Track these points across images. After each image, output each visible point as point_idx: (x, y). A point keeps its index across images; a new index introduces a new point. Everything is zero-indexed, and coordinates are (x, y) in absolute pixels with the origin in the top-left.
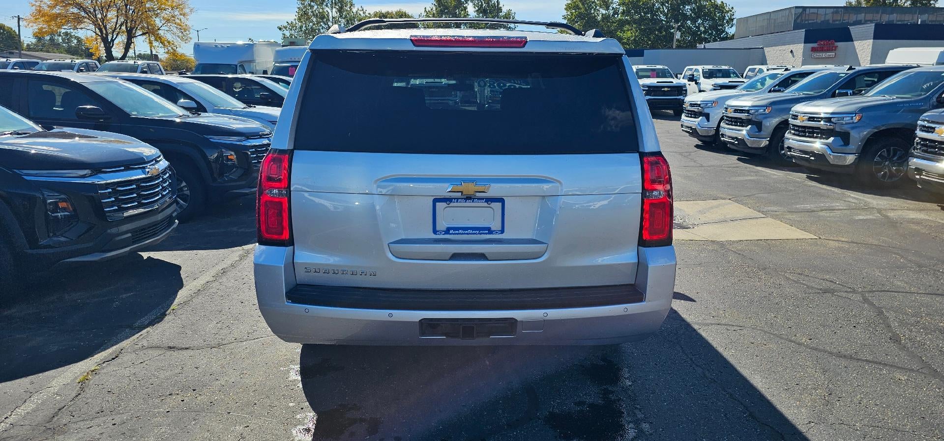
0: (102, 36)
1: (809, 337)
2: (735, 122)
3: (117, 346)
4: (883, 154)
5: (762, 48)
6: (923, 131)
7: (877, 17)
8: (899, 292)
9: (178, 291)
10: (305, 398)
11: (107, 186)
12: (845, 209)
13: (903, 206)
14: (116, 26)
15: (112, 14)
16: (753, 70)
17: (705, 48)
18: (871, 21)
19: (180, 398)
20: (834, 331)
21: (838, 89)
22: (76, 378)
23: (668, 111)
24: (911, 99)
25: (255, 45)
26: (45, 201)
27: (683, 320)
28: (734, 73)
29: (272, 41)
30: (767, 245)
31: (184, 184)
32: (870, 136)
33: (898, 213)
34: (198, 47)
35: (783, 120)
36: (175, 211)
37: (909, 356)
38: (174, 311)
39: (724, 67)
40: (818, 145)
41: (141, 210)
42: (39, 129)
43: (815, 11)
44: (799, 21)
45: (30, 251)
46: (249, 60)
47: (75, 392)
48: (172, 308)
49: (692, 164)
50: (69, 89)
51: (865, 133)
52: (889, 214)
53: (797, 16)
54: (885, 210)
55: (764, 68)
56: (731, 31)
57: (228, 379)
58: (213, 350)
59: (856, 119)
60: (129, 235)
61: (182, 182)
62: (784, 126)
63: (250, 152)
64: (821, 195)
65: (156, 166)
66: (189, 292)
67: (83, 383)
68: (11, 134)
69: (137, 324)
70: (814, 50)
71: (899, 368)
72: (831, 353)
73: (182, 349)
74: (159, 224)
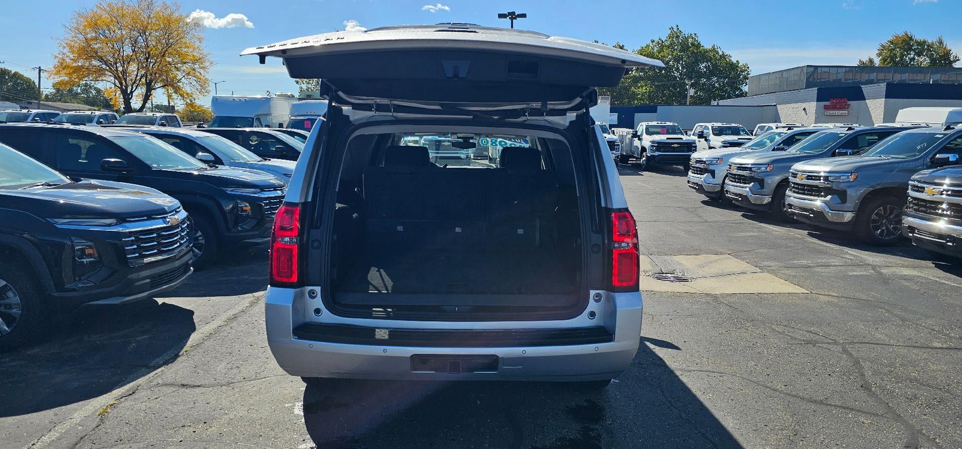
0: (121, 88)
1: (785, 384)
2: (739, 179)
3: (134, 383)
4: (880, 212)
5: (774, 105)
6: (914, 190)
7: (889, 77)
8: (878, 344)
9: (190, 335)
10: (306, 431)
11: (131, 234)
12: (841, 266)
13: (897, 263)
14: (136, 78)
15: (133, 67)
16: (762, 128)
17: (718, 105)
18: (884, 81)
19: (192, 429)
20: (809, 379)
21: (838, 148)
22: (96, 411)
23: (679, 167)
24: (905, 159)
25: (272, 99)
26: (73, 247)
27: (666, 366)
28: (744, 130)
29: (289, 94)
30: (760, 298)
31: (199, 233)
32: (867, 194)
33: (892, 270)
34: (215, 101)
35: (784, 178)
36: (191, 259)
37: (876, 402)
38: (187, 353)
39: (733, 125)
40: (818, 203)
41: (160, 258)
42: (66, 180)
43: (827, 70)
44: (811, 79)
45: (56, 294)
46: (266, 113)
47: (96, 423)
48: (185, 349)
49: (697, 219)
50: (94, 142)
51: (862, 191)
52: (883, 271)
53: (809, 74)
54: (879, 266)
55: (773, 125)
56: (745, 88)
57: (236, 413)
58: (224, 387)
59: (852, 178)
60: (148, 280)
61: (197, 232)
62: (784, 184)
63: (264, 203)
64: (821, 252)
65: (176, 217)
66: (201, 335)
67: (103, 416)
68: (42, 185)
69: (152, 364)
70: (826, 108)
71: (864, 412)
72: (803, 399)
73: (194, 386)
74: (175, 270)
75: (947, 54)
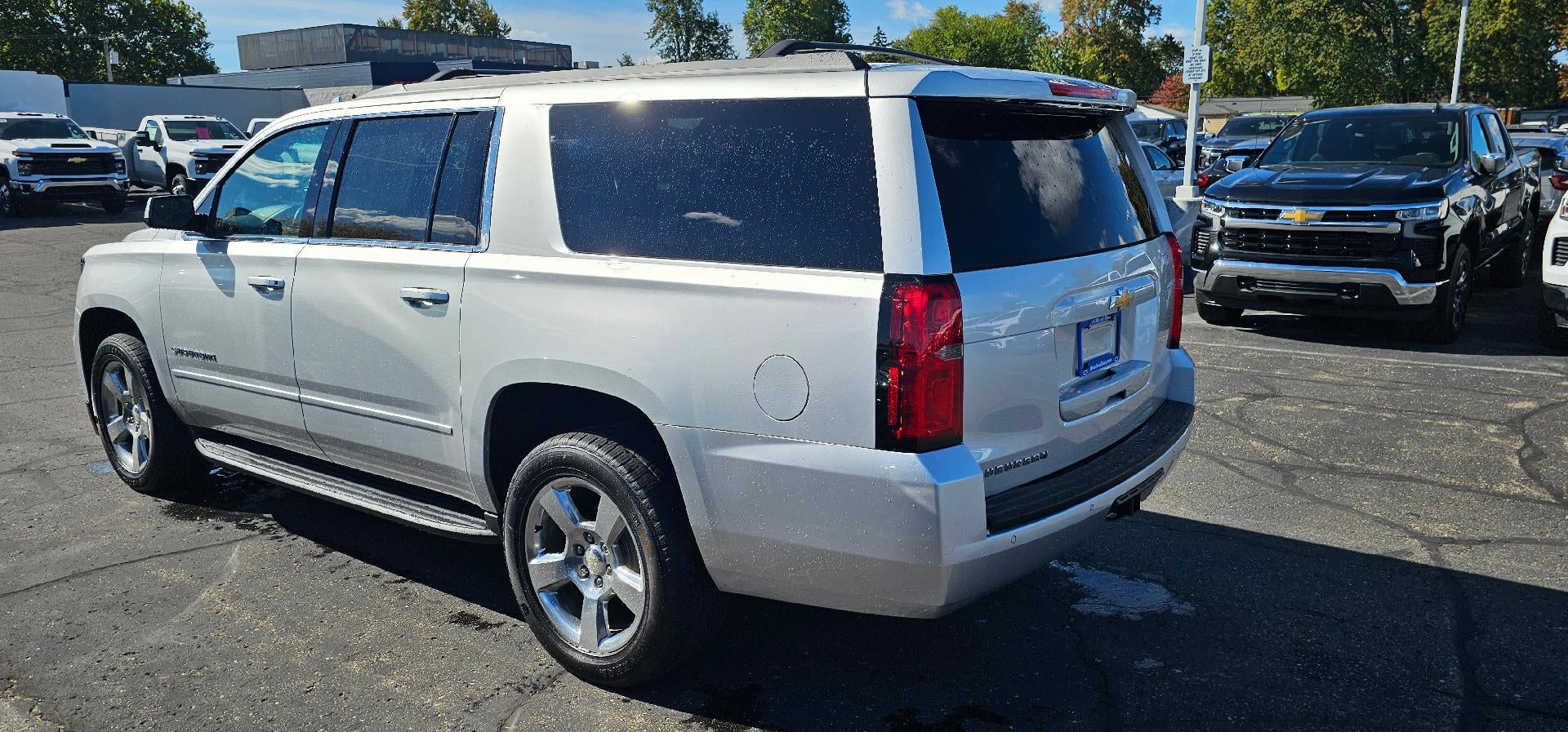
5: (300, 89)
17: (181, 85)
44: (352, 48)
53: (348, 39)
75: (494, 22)
